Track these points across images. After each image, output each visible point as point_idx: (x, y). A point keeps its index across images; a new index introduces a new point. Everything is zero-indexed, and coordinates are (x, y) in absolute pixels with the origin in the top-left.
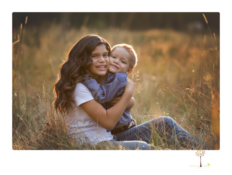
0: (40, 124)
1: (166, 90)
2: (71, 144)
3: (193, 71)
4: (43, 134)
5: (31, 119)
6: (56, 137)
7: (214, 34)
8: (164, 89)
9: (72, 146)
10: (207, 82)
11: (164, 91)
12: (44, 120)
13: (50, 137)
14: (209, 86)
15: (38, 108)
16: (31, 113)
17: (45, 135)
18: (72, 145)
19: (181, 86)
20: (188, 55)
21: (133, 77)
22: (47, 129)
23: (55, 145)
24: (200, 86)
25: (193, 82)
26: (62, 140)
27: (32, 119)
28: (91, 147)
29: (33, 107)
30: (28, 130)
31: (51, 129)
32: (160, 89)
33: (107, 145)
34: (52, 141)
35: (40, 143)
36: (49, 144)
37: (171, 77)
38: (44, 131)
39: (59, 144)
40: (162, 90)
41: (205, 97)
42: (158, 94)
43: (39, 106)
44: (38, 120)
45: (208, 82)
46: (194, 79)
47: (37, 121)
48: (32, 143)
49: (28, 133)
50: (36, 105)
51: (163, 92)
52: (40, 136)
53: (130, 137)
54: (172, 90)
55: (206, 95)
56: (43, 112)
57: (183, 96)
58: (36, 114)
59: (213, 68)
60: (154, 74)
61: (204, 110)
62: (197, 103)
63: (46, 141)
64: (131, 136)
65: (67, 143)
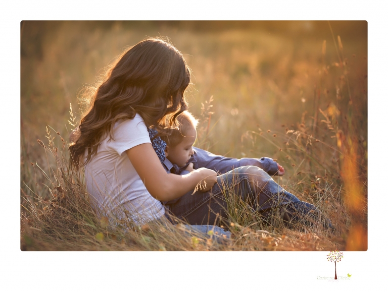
0: (46, 188)
1: (257, 134)
2: (100, 223)
3: (304, 100)
4: (52, 206)
5: (31, 181)
6: (74, 211)
7: (339, 38)
8: (254, 132)
9: (102, 226)
10: (326, 119)
11: (253, 135)
12: (53, 182)
13: (64, 211)
14: (329, 126)
15: (42, 161)
16: (30, 170)
17: (55, 208)
18: (102, 224)
19: (283, 126)
20: (291, 74)
21: (204, 108)
22: (59, 198)
23: (73, 225)
24: (315, 125)
25: (303, 118)
26: (84, 216)
27: (33, 181)
28: (134, 228)
29: (34, 161)
30: (26, 199)
31: (65, 199)
32: (247, 132)
33: (160, 224)
34: (67, 218)
35: (47, 221)
36: (62, 222)
37: (263, 110)
38: (53, 201)
39: (79, 223)
40: (249, 133)
41: (323, 144)
42: (242, 139)
43: (43, 158)
44: (43, 182)
45: (328, 119)
46: (304, 114)
47: (40, 184)
48: (33, 221)
49: (26, 205)
50: (39, 157)
51: (251, 137)
52: (47, 209)
53: (193, 209)
54: (269, 132)
55: (324, 141)
56: (51, 169)
57: (286, 143)
58: (39, 171)
59: (337, 96)
60: (236, 106)
61: (321, 165)
62: (310, 153)
63: (56, 217)
64: (195, 208)
65: (93, 221)
